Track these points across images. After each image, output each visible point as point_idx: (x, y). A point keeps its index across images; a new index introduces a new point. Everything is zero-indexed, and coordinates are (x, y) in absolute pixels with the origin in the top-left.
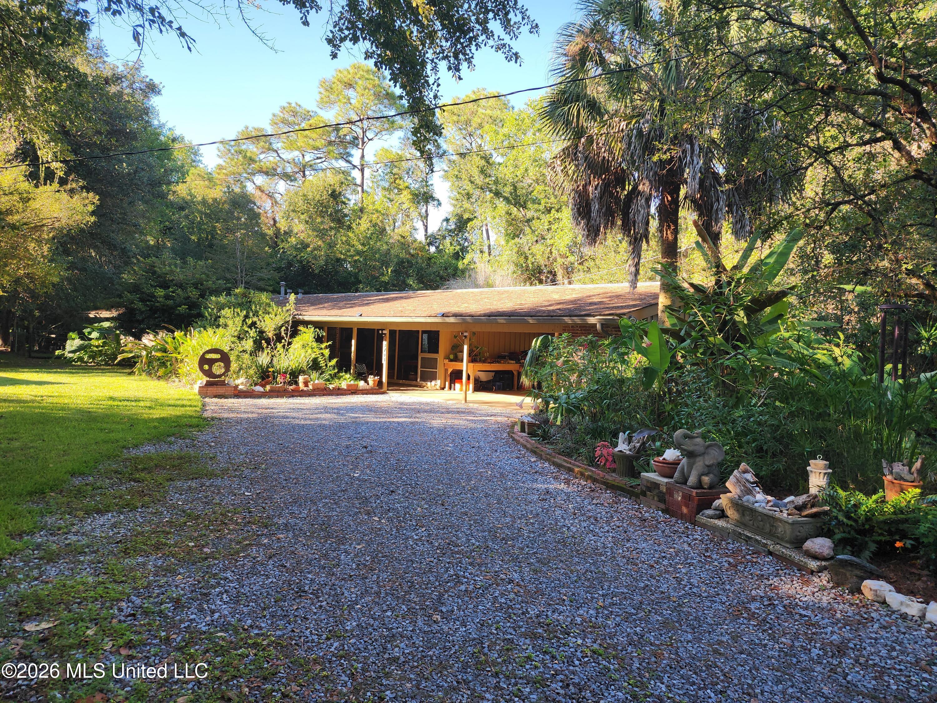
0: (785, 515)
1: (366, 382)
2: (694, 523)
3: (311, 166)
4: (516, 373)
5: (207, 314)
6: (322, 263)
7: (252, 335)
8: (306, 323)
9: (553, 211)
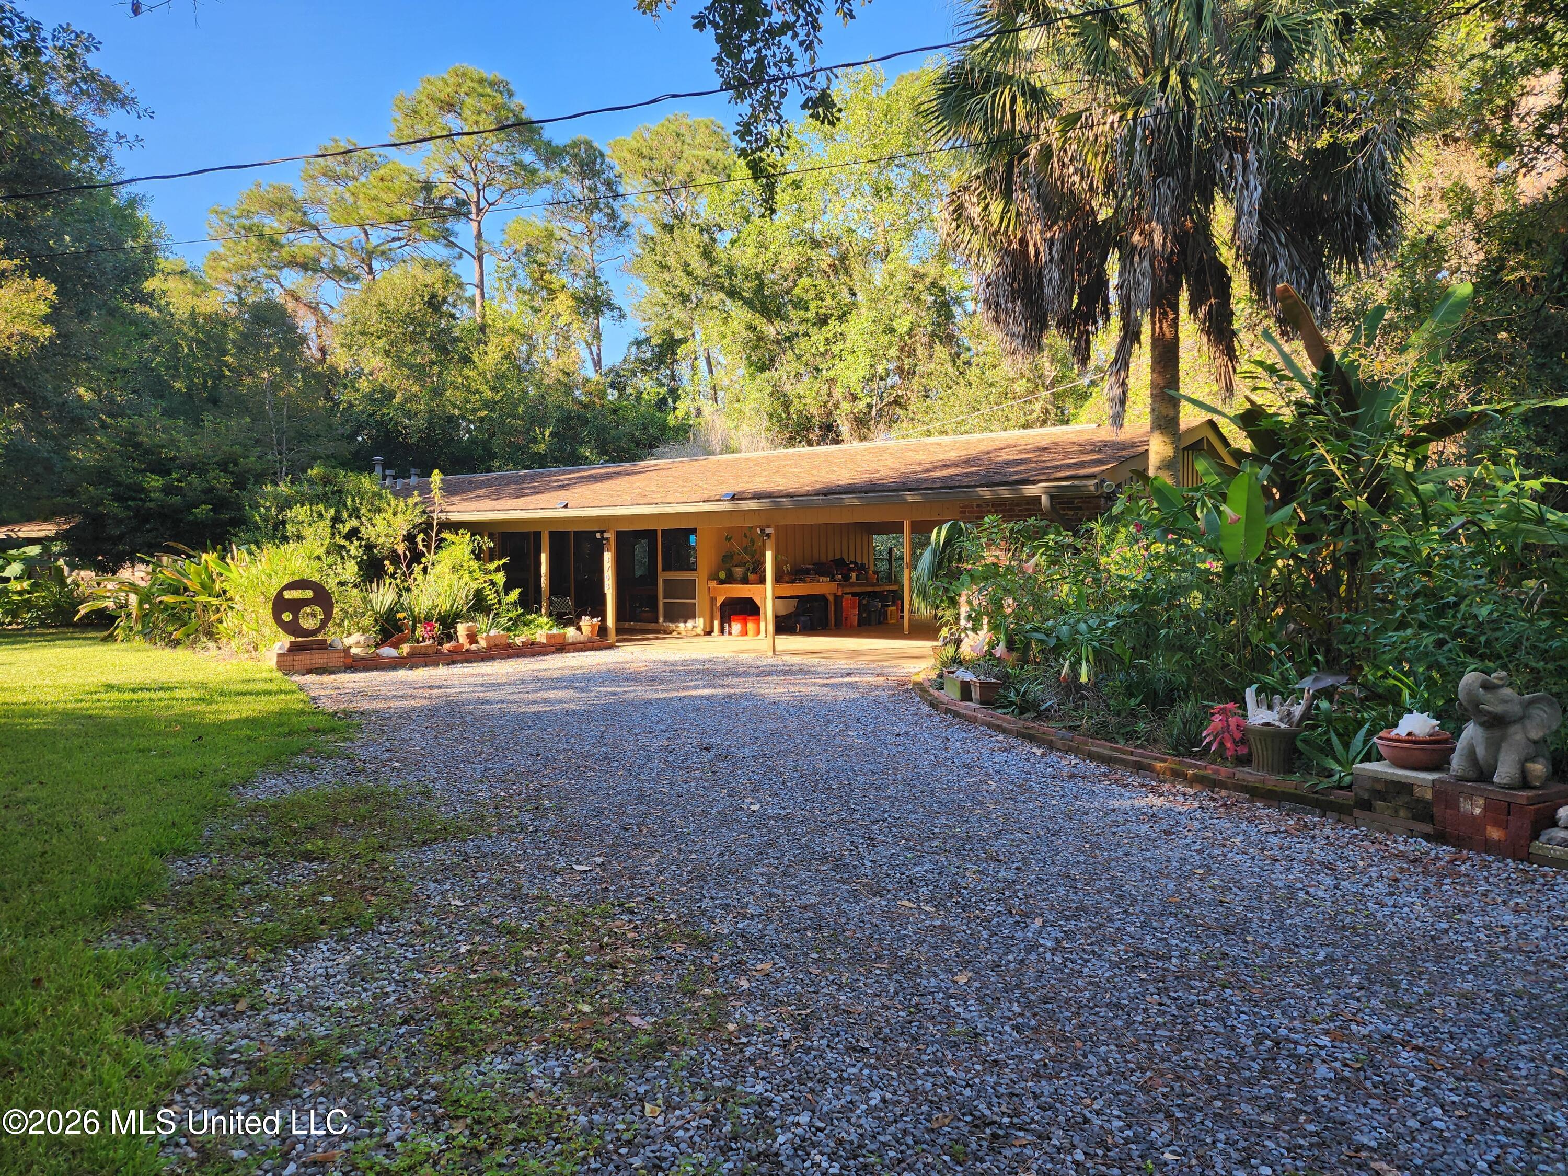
1: (579, 629)
2: (1529, 858)
3: (383, 253)
4: (831, 599)
5: (258, 518)
6: (422, 423)
8: (455, 527)
9: (832, 322)
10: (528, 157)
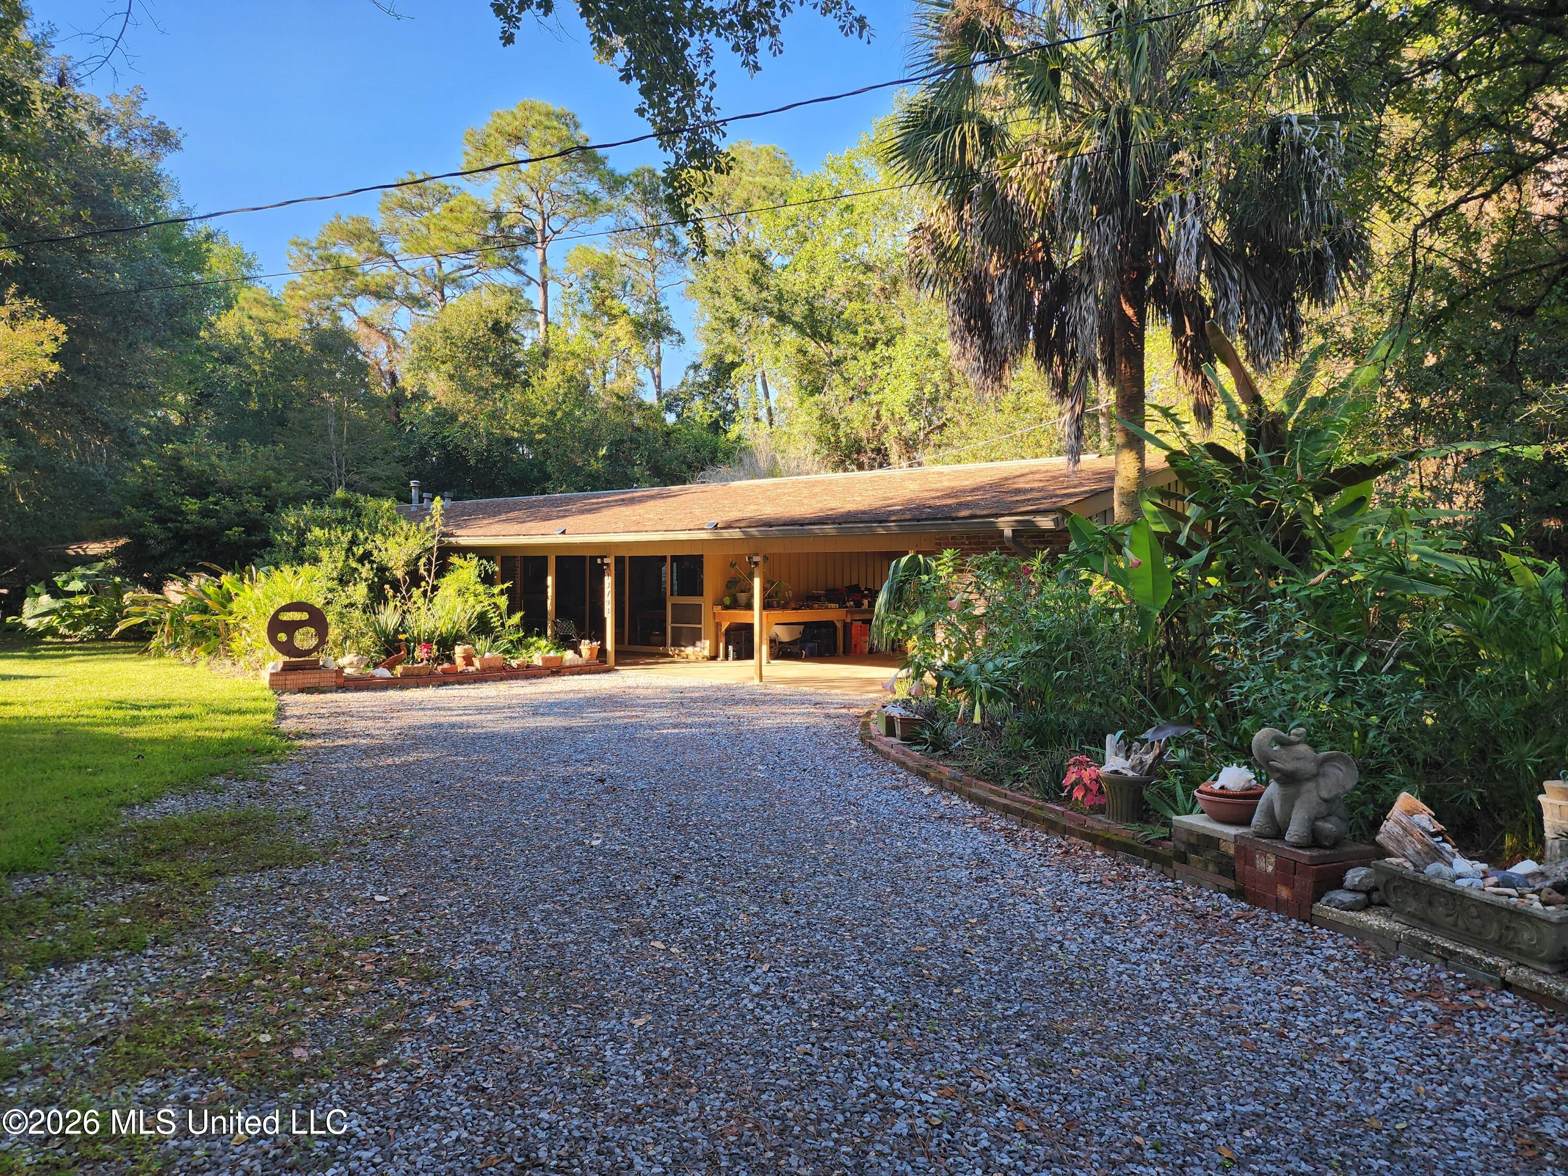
0: (1537, 905)
1: (577, 651)
2: (1310, 920)
3: (454, 281)
4: (839, 626)
5: (279, 541)
6: (481, 446)
7: (364, 575)
8: (464, 551)
10: (592, 186)
